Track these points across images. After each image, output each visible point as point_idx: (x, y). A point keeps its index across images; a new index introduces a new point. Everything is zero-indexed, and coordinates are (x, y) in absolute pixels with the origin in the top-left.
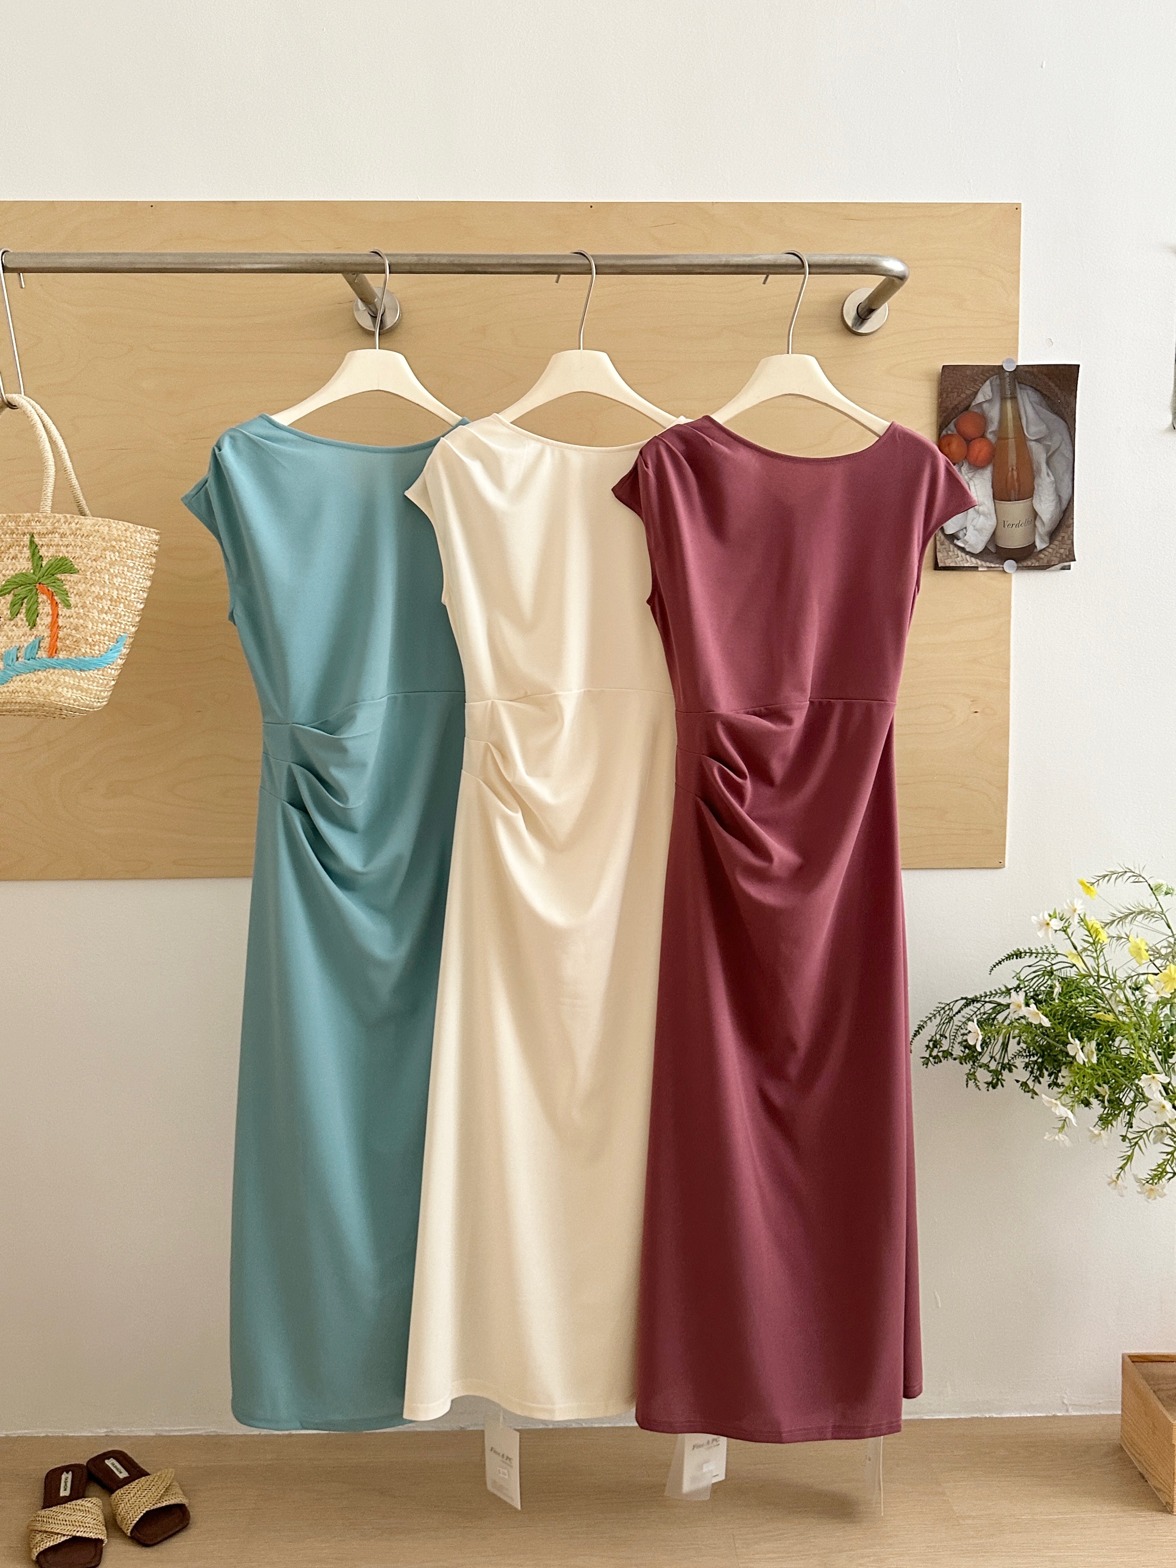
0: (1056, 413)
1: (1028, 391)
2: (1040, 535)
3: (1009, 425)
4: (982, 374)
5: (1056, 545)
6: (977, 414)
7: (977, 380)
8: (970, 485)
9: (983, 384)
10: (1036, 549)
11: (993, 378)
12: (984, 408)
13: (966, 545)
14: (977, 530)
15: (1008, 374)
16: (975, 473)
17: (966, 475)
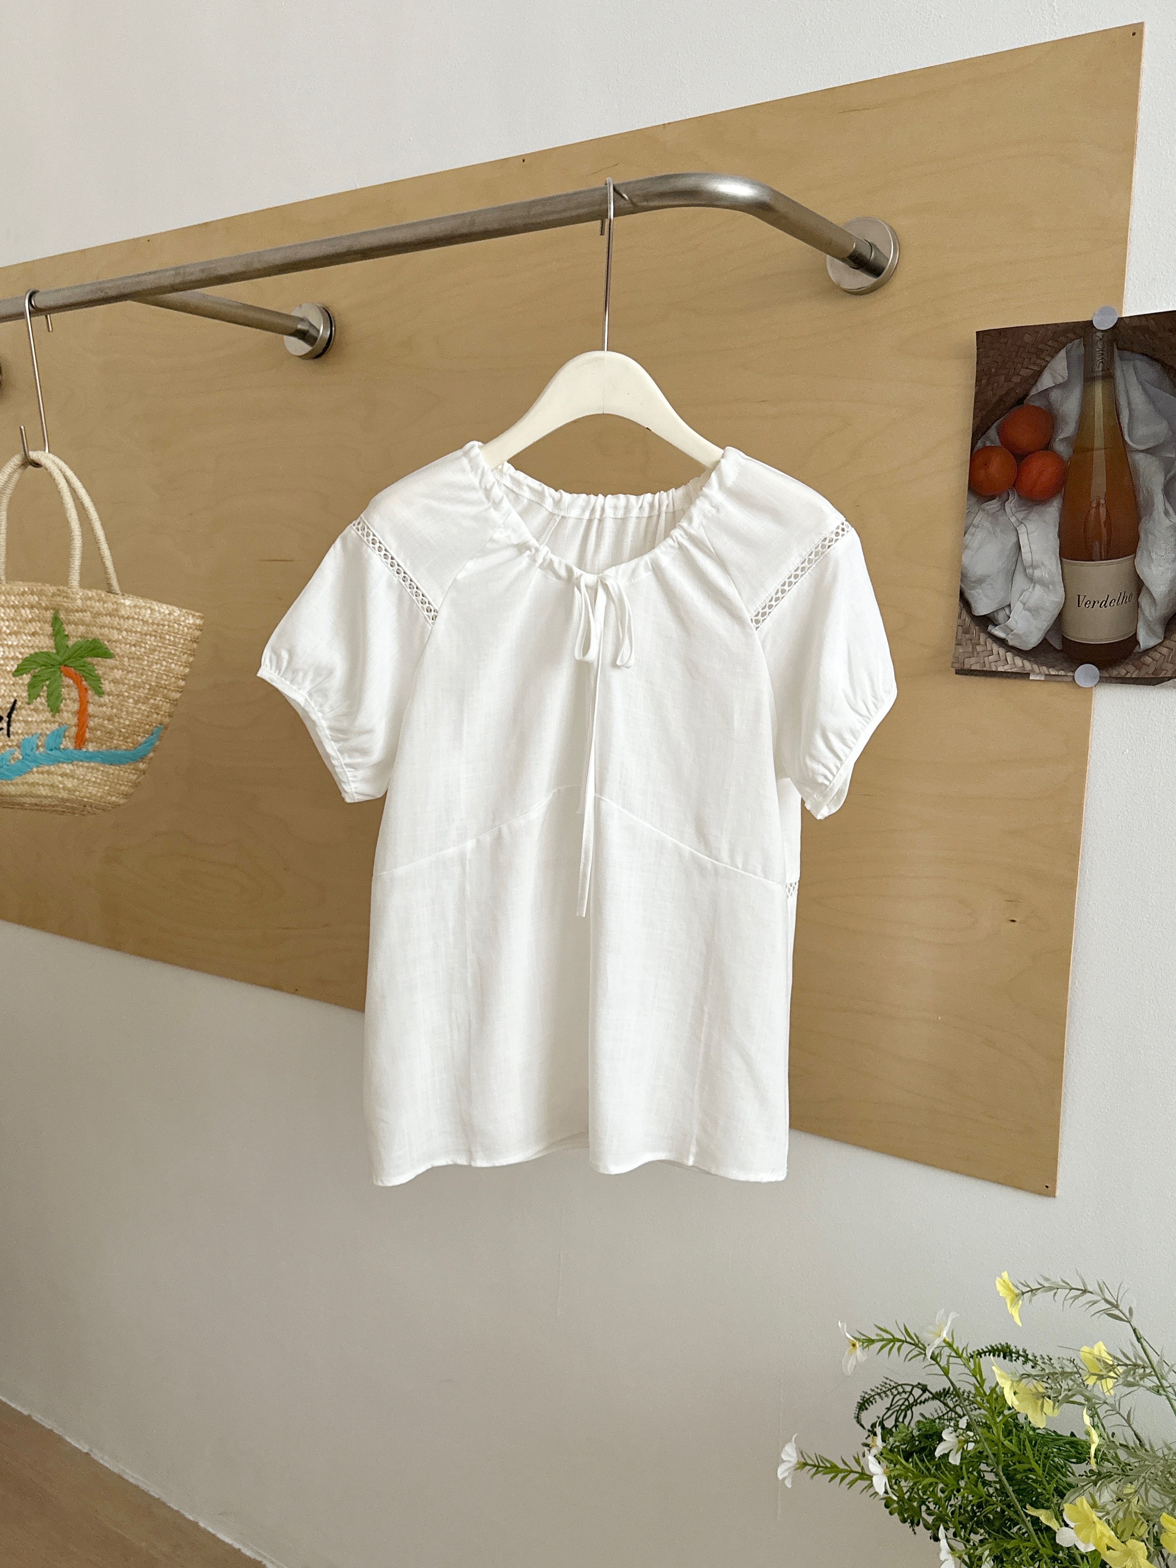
1: (1136, 361)
2: (1147, 622)
3: (1096, 428)
4: (1052, 339)
6: (1038, 408)
7: (1042, 351)
8: (1019, 532)
9: (1053, 357)
10: (1137, 647)
11: (1072, 345)
12: (1053, 398)
13: (1008, 635)
14: (1029, 610)
15: (1100, 334)
16: (1029, 512)
17: (1013, 515)
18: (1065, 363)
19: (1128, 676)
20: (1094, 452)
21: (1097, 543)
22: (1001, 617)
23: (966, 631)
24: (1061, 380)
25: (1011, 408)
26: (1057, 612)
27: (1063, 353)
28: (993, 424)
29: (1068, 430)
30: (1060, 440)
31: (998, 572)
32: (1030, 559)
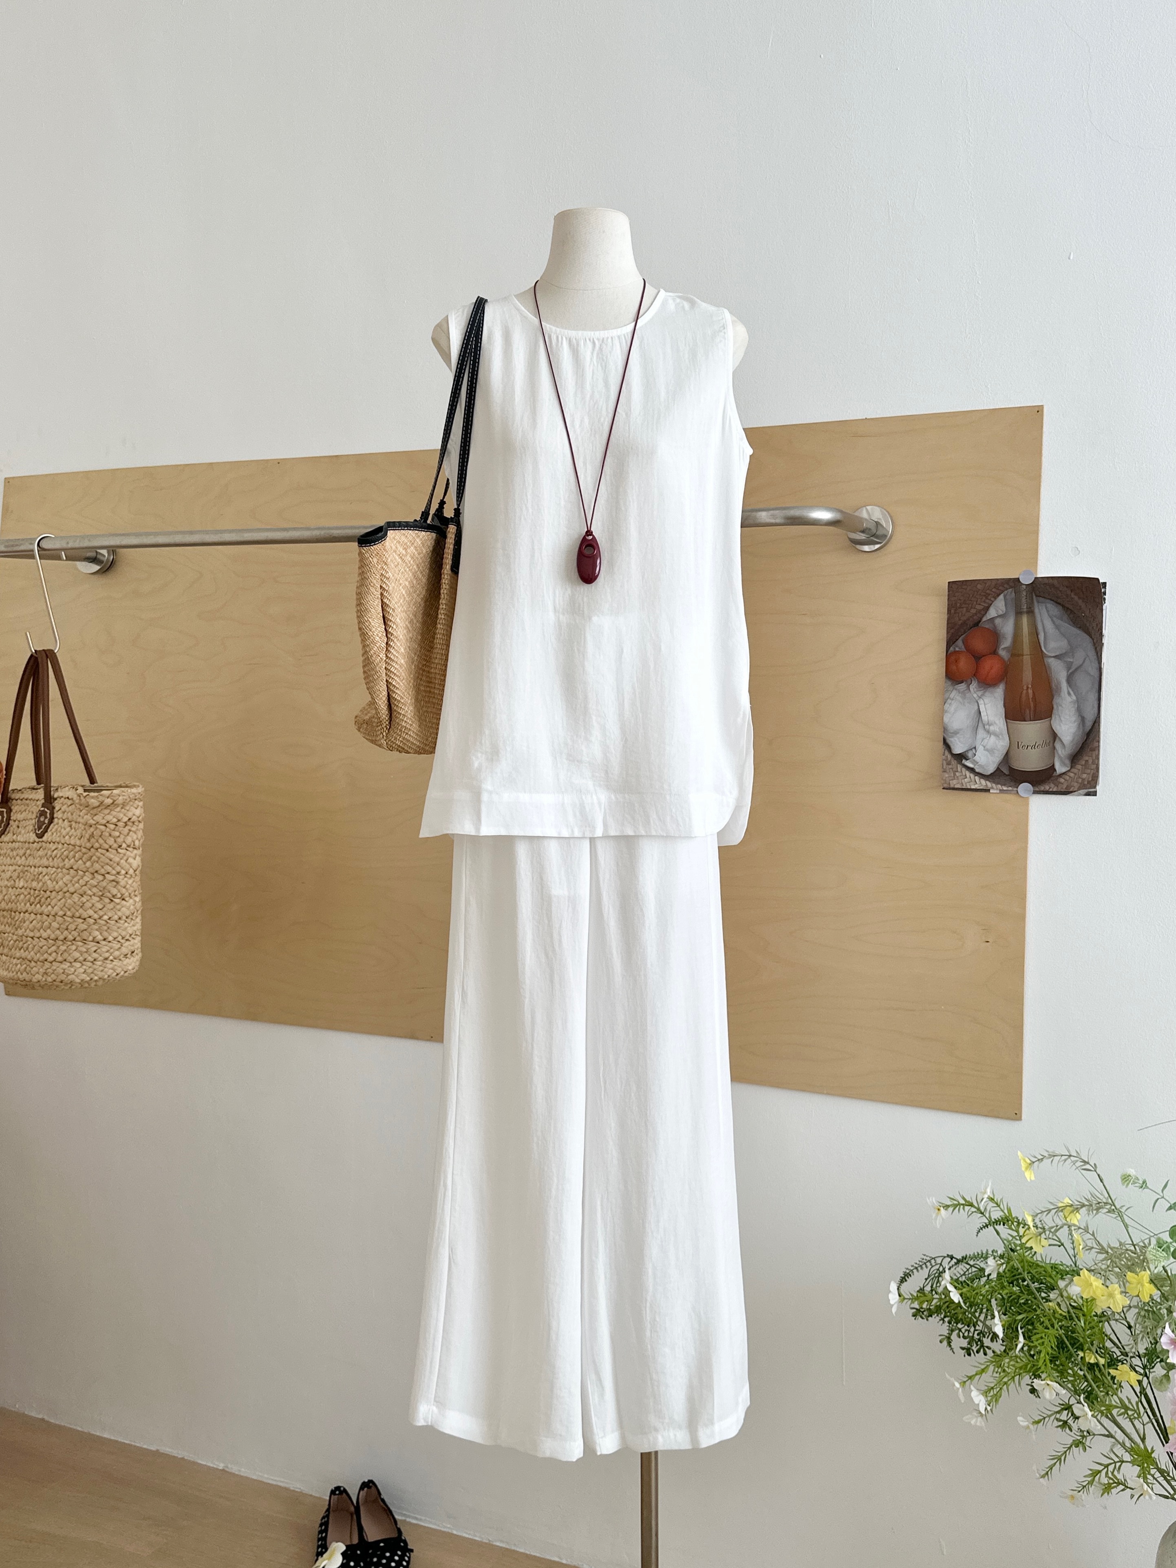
0: (1080, 628)
1: (1049, 605)
2: (1060, 757)
3: (1024, 642)
4: (995, 587)
5: (1079, 770)
6: (988, 629)
7: (989, 594)
8: (979, 703)
9: (996, 599)
10: (1055, 773)
11: (1007, 592)
12: (997, 624)
13: (975, 765)
14: (987, 750)
15: (1024, 587)
16: (985, 692)
17: (975, 693)
18: (1003, 603)
19: (1051, 790)
20: (1024, 656)
21: (1028, 712)
22: (970, 754)
23: (949, 764)
24: (1001, 613)
25: (971, 628)
26: (1005, 752)
27: (1002, 596)
28: (959, 638)
29: (1007, 643)
30: (1002, 649)
31: (968, 727)
32: (987, 720)
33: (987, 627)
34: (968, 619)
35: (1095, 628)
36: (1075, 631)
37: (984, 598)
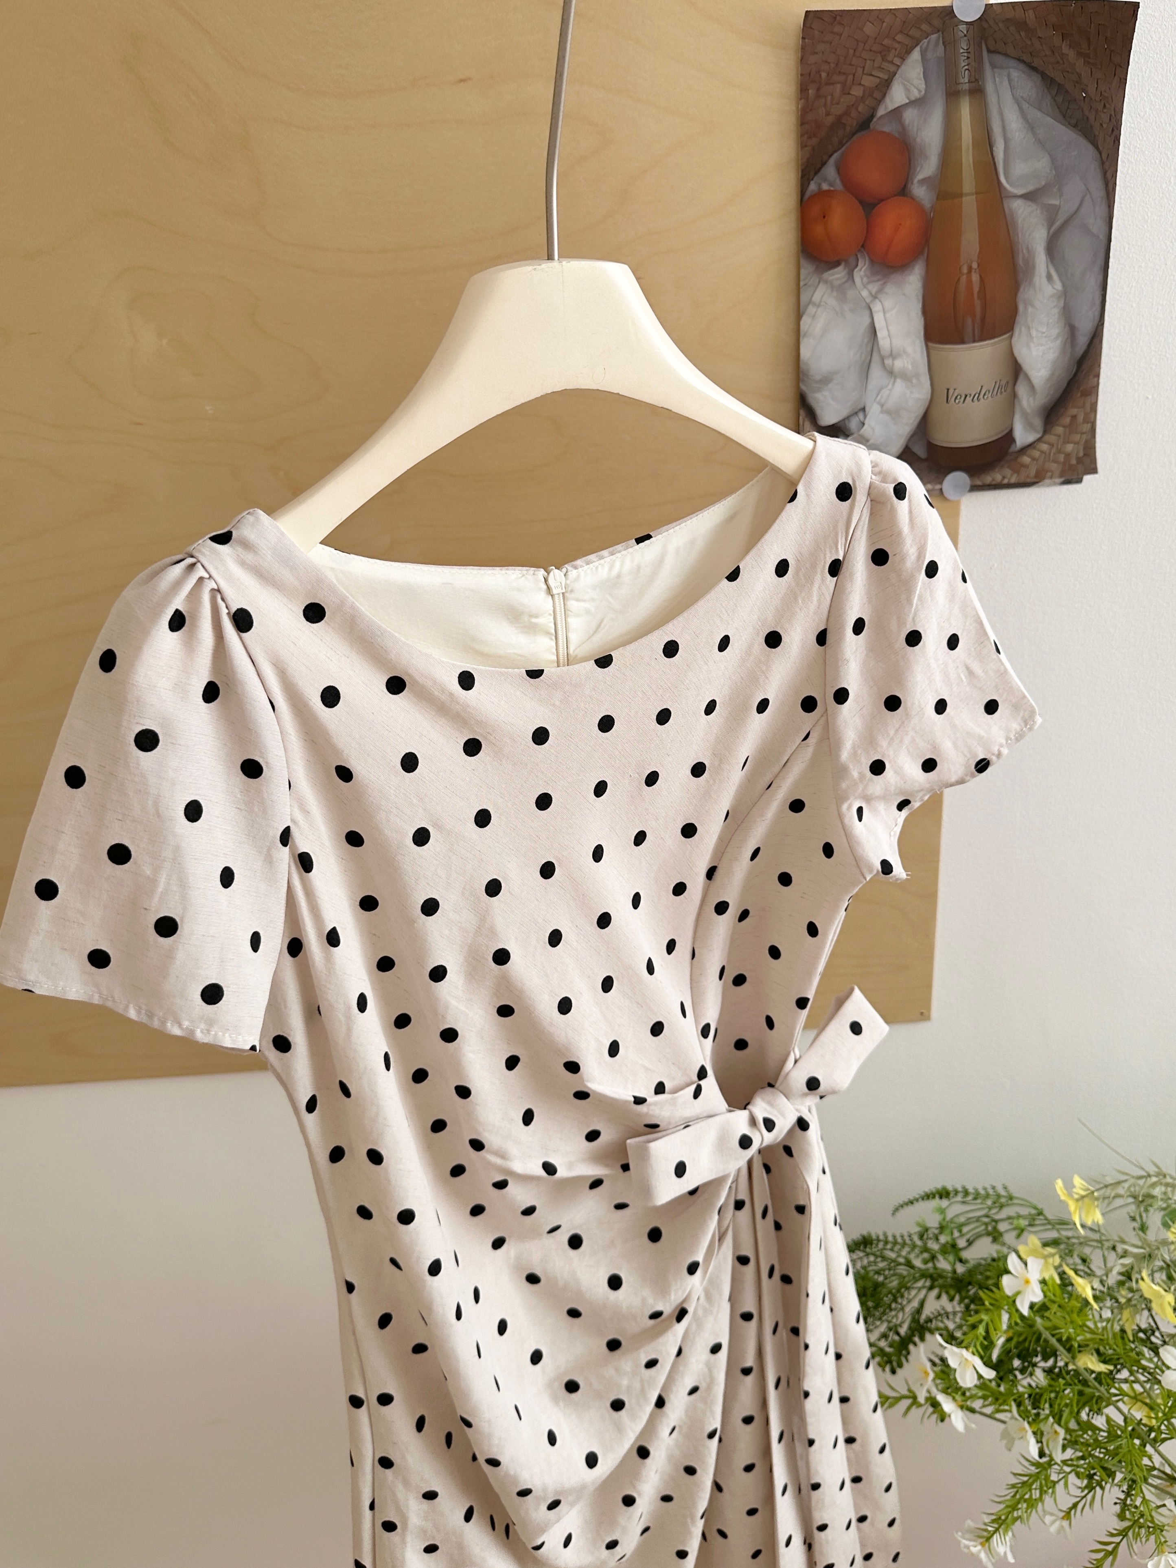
0: (1074, 125)
1: (1011, 70)
2: (1025, 415)
3: (964, 161)
4: (901, 31)
5: (1059, 436)
6: (887, 135)
7: (888, 49)
8: (874, 310)
9: (904, 60)
10: (1013, 446)
11: (929, 42)
12: (907, 122)
14: (888, 412)
15: (963, 28)
16: (885, 283)
17: (865, 287)
18: (920, 69)
19: (1006, 481)
20: (964, 199)
21: (969, 320)
22: (853, 424)
24: (915, 94)
25: (854, 134)
26: (921, 412)
27: (916, 55)
28: (830, 156)
29: (928, 166)
30: (919, 181)
31: (849, 367)
32: (889, 347)
33: (887, 129)
34: (847, 113)
35: (1105, 126)
36: (1065, 134)
37: (879, 58)
